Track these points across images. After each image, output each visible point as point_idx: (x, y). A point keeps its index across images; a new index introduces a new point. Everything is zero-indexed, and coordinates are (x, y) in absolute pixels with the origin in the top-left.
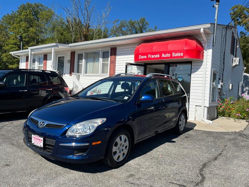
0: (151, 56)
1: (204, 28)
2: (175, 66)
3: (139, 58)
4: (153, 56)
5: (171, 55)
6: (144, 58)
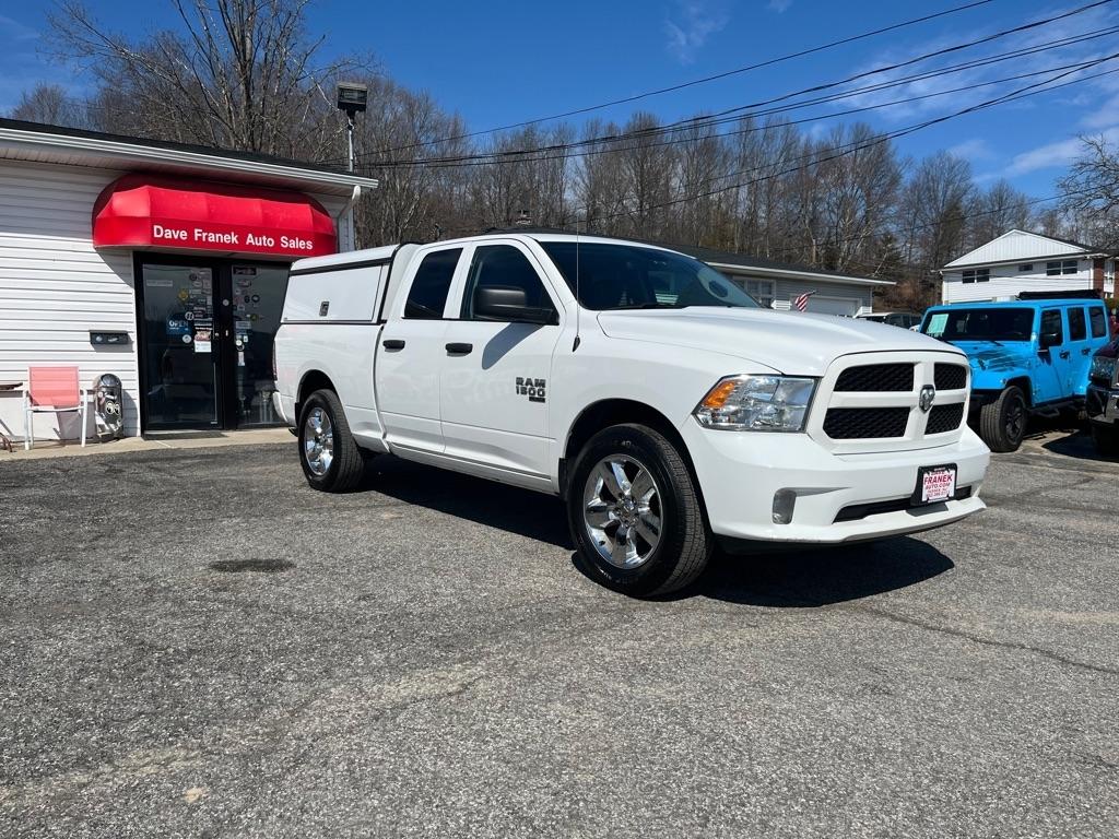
0: (205, 234)
1: (361, 187)
2: (249, 271)
3: (156, 235)
4: (212, 238)
5: (278, 242)
6: (176, 237)
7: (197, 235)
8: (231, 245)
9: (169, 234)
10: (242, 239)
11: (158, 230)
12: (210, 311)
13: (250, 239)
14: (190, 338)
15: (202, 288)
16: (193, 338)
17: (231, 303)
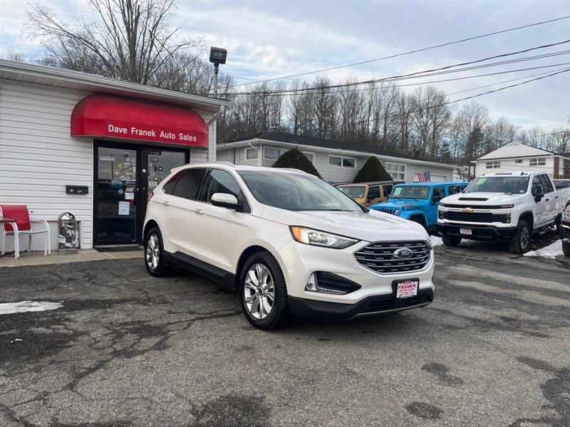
0: (137, 131)
2: (158, 153)
3: (110, 130)
4: (141, 133)
5: (178, 136)
6: (121, 132)
7: (132, 131)
8: (151, 138)
9: (117, 130)
10: (158, 134)
11: (111, 127)
12: (134, 176)
13: (162, 134)
14: (122, 192)
15: (131, 162)
16: (124, 191)
17: (147, 171)
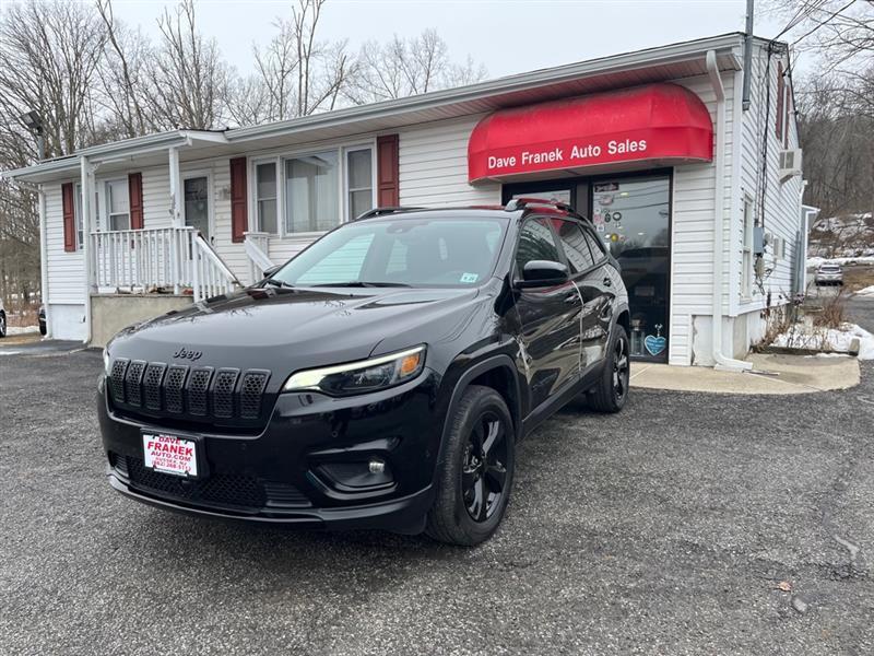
0: (531, 156)
1: (717, 51)
2: (612, 187)
3: (490, 167)
4: (538, 158)
5: (605, 149)
6: (507, 165)
7: (524, 158)
8: (557, 163)
9: (501, 163)
10: (566, 154)
11: (492, 161)
13: (575, 152)
